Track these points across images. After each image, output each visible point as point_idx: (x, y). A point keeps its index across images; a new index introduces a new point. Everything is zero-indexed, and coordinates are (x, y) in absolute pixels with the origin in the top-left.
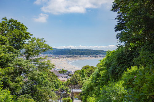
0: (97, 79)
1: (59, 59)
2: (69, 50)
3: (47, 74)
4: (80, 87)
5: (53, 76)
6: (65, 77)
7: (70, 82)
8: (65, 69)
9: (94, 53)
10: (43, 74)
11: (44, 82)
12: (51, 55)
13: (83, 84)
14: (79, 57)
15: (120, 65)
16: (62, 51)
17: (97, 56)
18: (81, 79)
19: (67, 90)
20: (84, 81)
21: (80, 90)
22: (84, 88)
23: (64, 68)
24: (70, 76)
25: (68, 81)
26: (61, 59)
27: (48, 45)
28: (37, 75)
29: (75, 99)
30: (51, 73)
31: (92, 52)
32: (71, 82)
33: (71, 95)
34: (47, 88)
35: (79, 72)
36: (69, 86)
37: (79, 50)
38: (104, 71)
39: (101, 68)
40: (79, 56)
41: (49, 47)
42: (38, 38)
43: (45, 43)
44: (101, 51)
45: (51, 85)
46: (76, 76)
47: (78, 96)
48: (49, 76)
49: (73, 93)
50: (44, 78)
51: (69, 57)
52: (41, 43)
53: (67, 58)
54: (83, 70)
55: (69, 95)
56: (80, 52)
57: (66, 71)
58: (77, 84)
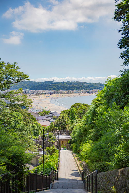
0: (93, 119)
1: (38, 96)
2: (51, 83)
3: (21, 116)
4: (68, 133)
5: (31, 119)
6: (46, 121)
7: (55, 126)
8: (47, 110)
9: (87, 87)
10: (17, 117)
11: (18, 127)
12: (27, 91)
13: (72, 128)
14: (66, 93)
15: (127, 95)
16: (42, 85)
17: (92, 91)
18: (69, 122)
19: (50, 137)
20: (74, 124)
21: (70, 136)
22: (74, 133)
23: (45, 109)
24: (54, 119)
25: (52, 125)
26: (41, 96)
27: (23, 73)
28: (8, 115)
29: (61, 149)
30: (27, 114)
31: (84, 86)
32: (57, 127)
33: (56, 143)
34: (23, 134)
35: (67, 112)
36: (53, 132)
37: (65, 83)
38: (103, 107)
39: (99, 102)
40: (66, 91)
41: (24, 75)
42: (8, 63)
43: (18, 70)
44: (97, 84)
45: (29, 129)
46: (62, 117)
47: (66, 144)
48: (25, 119)
49: (59, 141)
50: (17, 121)
51: (53, 93)
52: (13, 70)
53: (49, 95)
54: (73, 109)
55: (53, 143)
56: (68, 86)
57: (48, 112)
58: (65, 128)
